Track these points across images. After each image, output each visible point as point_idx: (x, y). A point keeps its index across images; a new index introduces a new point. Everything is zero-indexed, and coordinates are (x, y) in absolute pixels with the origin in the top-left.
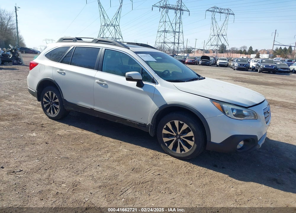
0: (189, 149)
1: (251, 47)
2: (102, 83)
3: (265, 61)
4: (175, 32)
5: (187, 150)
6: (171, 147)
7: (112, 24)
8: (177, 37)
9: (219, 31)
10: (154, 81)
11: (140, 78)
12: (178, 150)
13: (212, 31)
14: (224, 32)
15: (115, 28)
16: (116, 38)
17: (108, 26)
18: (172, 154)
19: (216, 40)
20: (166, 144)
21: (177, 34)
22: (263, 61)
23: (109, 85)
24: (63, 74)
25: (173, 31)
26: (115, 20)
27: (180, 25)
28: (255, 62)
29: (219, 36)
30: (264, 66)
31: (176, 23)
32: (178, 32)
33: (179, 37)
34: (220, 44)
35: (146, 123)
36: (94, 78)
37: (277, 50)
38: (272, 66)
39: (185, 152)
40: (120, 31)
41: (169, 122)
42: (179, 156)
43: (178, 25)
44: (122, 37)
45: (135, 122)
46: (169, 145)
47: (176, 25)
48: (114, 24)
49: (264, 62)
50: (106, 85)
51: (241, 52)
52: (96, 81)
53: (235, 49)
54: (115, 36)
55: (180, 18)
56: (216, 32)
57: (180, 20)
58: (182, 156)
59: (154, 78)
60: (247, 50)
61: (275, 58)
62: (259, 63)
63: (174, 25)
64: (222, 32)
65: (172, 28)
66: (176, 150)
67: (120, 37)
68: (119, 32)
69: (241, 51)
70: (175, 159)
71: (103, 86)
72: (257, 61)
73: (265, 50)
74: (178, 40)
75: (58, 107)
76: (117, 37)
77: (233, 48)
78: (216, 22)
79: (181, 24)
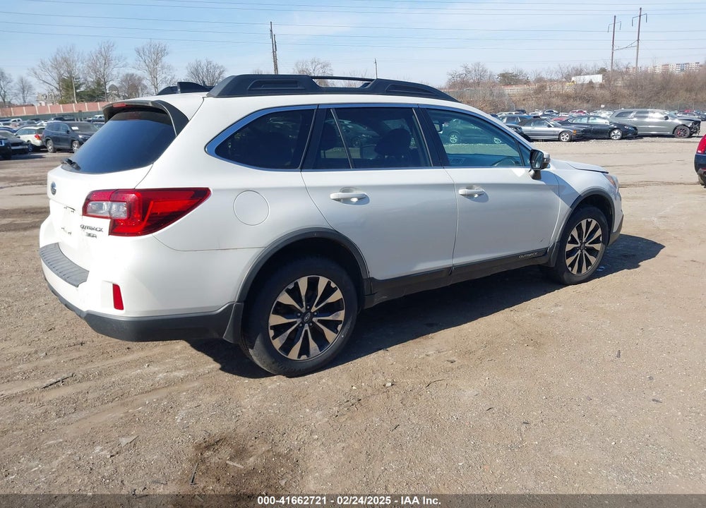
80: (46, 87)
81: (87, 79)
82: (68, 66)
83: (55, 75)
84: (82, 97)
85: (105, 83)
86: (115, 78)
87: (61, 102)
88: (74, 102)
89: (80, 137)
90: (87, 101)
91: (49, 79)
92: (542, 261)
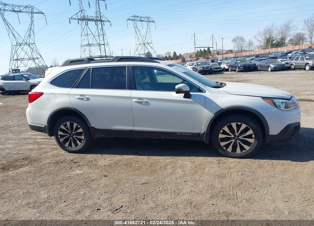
0: (249, 146)
1: (175, 52)
2: (140, 101)
3: (200, 63)
4: (99, 45)
5: (247, 148)
6: (230, 149)
7: (26, 43)
8: (103, 50)
9: (144, 40)
10: (200, 90)
11: (188, 89)
12: (238, 151)
13: (137, 40)
14: (149, 40)
15: (30, 46)
16: (33, 58)
17: (21, 45)
18: (232, 155)
19: (143, 49)
20: (225, 148)
21: (103, 46)
22: (198, 63)
23: (150, 102)
24: (85, 99)
25: (98, 44)
26: (29, 38)
27: (103, 37)
28: (190, 65)
29: (144, 45)
30: (201, 68)
31: (99, 35)
32: (103, 44)
33: (105, 49)
34: (147, 52)
35: (199, 132)
36: (131, 98)
37: (198, 52)
38: (208, 67)
39: (246, 151)
40: (37, 49)
41: (226, 126)
42: (240, 155)
43: (101, 37)
44: (41, 56)
45: (187, 133)
46: (227, 148)
47: (99, 37)
48: (28, 42)
49: (200, 65)
50: (146, 102)
51: (166, 59)
52: (134, 100)
53: (161, 56)
54: (32, 56)
55: (102, 30)
56: (141, 40)
57: (103, 32)
58: (243, 155)
59: (199, 87)
60: (172, 56)
61: (199, 60)
62: (195, 66)
63: (97, 37)
64: (147, 40)
65: (96, 41)
66: (236, 151)
67: (39, 57)
68: (36, 51)
69: (167, 57)
70: (237, 159)
71: (144, 105)
72: (191, 64)
73: (187, 53)
74: (105, 53)
75: (83, 137)
76: (35, 57)
77: (158, 55)
78: (139, 30)
79: (104, 35)
80: (259, 42)
81: (277, 37)
82: (270, 32)
83: (264, 37)
84: (273, 46)
85: (285, 38)
86: (291, 35)
87: (264, 49)
88: (269, 48)
89: (239, 65)
90: (275, 47)
91: (261, 39)
92: (198, 139)
